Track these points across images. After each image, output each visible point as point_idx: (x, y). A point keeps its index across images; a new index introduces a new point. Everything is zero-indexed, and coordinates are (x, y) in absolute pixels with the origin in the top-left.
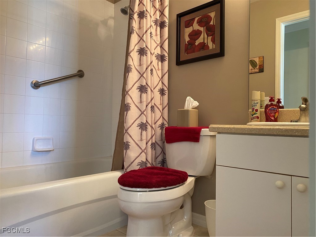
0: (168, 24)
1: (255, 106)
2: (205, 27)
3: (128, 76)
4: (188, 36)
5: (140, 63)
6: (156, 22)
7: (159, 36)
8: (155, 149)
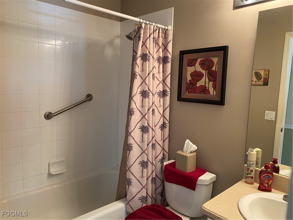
0: (170, 59)
1: (250, 166)
2: (207, 71)
3: (131, 119)
4: (190, 75)
5: (143, 105)
6: (159, 59)
7: (161, 74)
8: (155, 183)
